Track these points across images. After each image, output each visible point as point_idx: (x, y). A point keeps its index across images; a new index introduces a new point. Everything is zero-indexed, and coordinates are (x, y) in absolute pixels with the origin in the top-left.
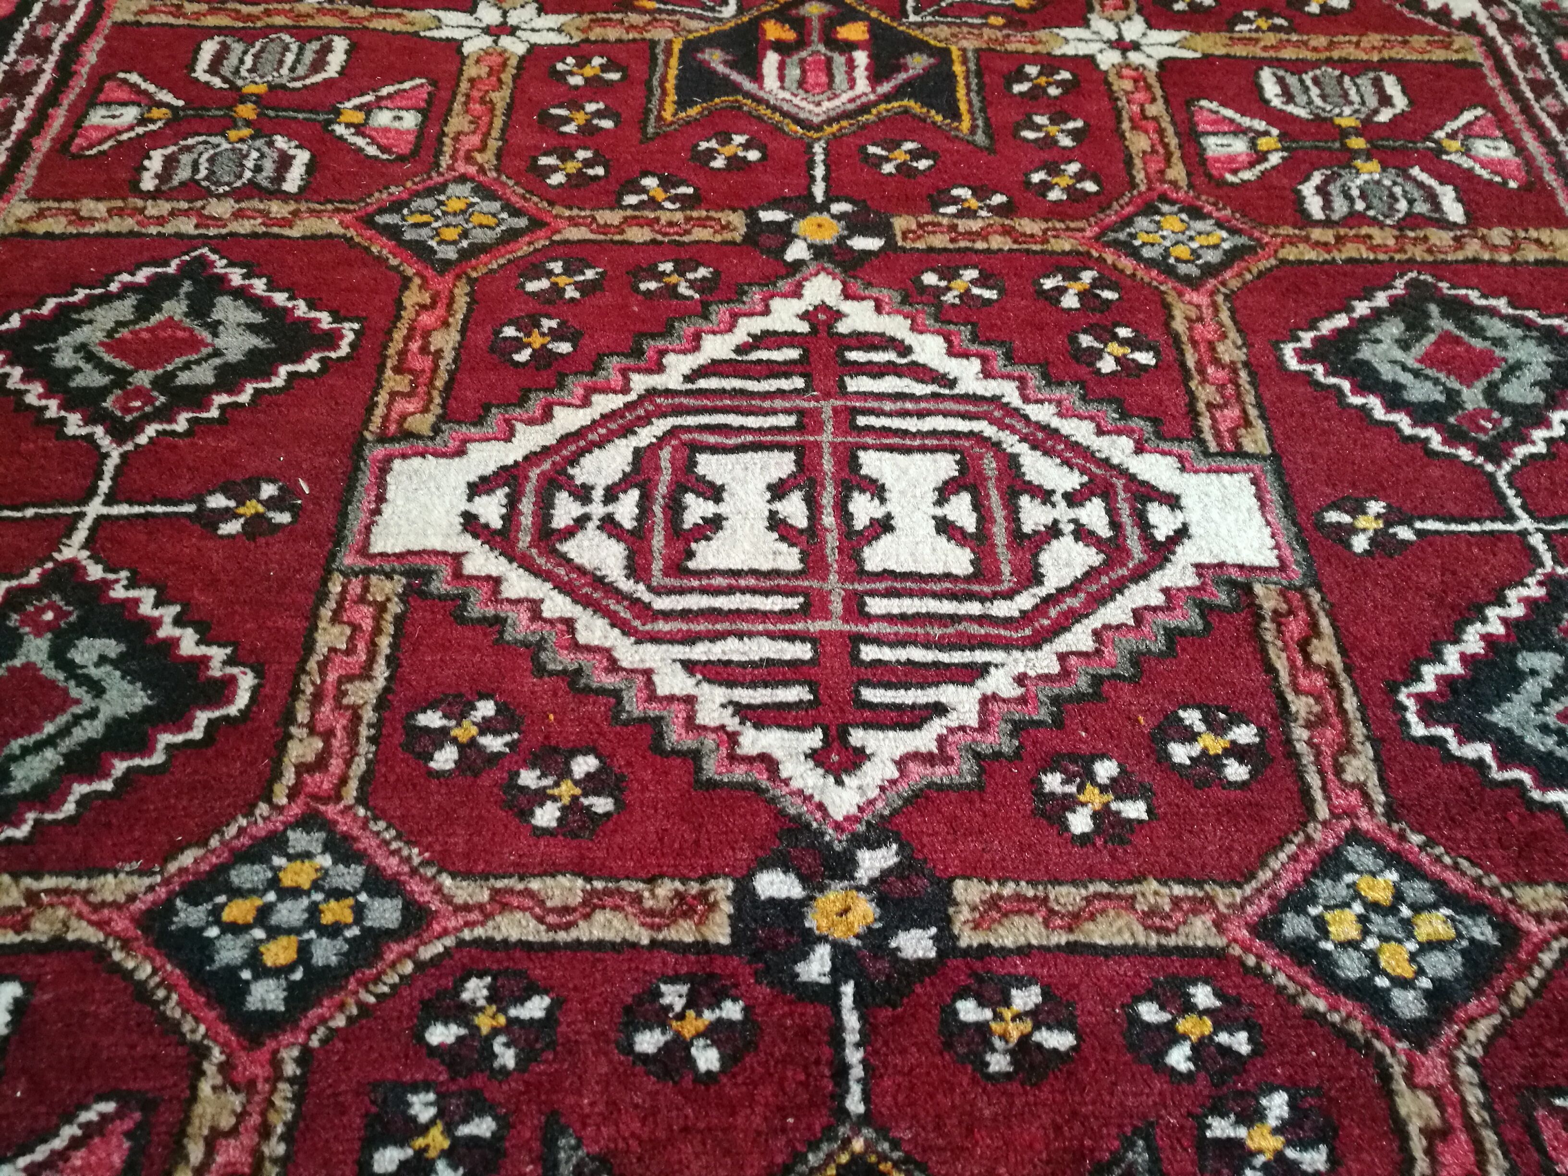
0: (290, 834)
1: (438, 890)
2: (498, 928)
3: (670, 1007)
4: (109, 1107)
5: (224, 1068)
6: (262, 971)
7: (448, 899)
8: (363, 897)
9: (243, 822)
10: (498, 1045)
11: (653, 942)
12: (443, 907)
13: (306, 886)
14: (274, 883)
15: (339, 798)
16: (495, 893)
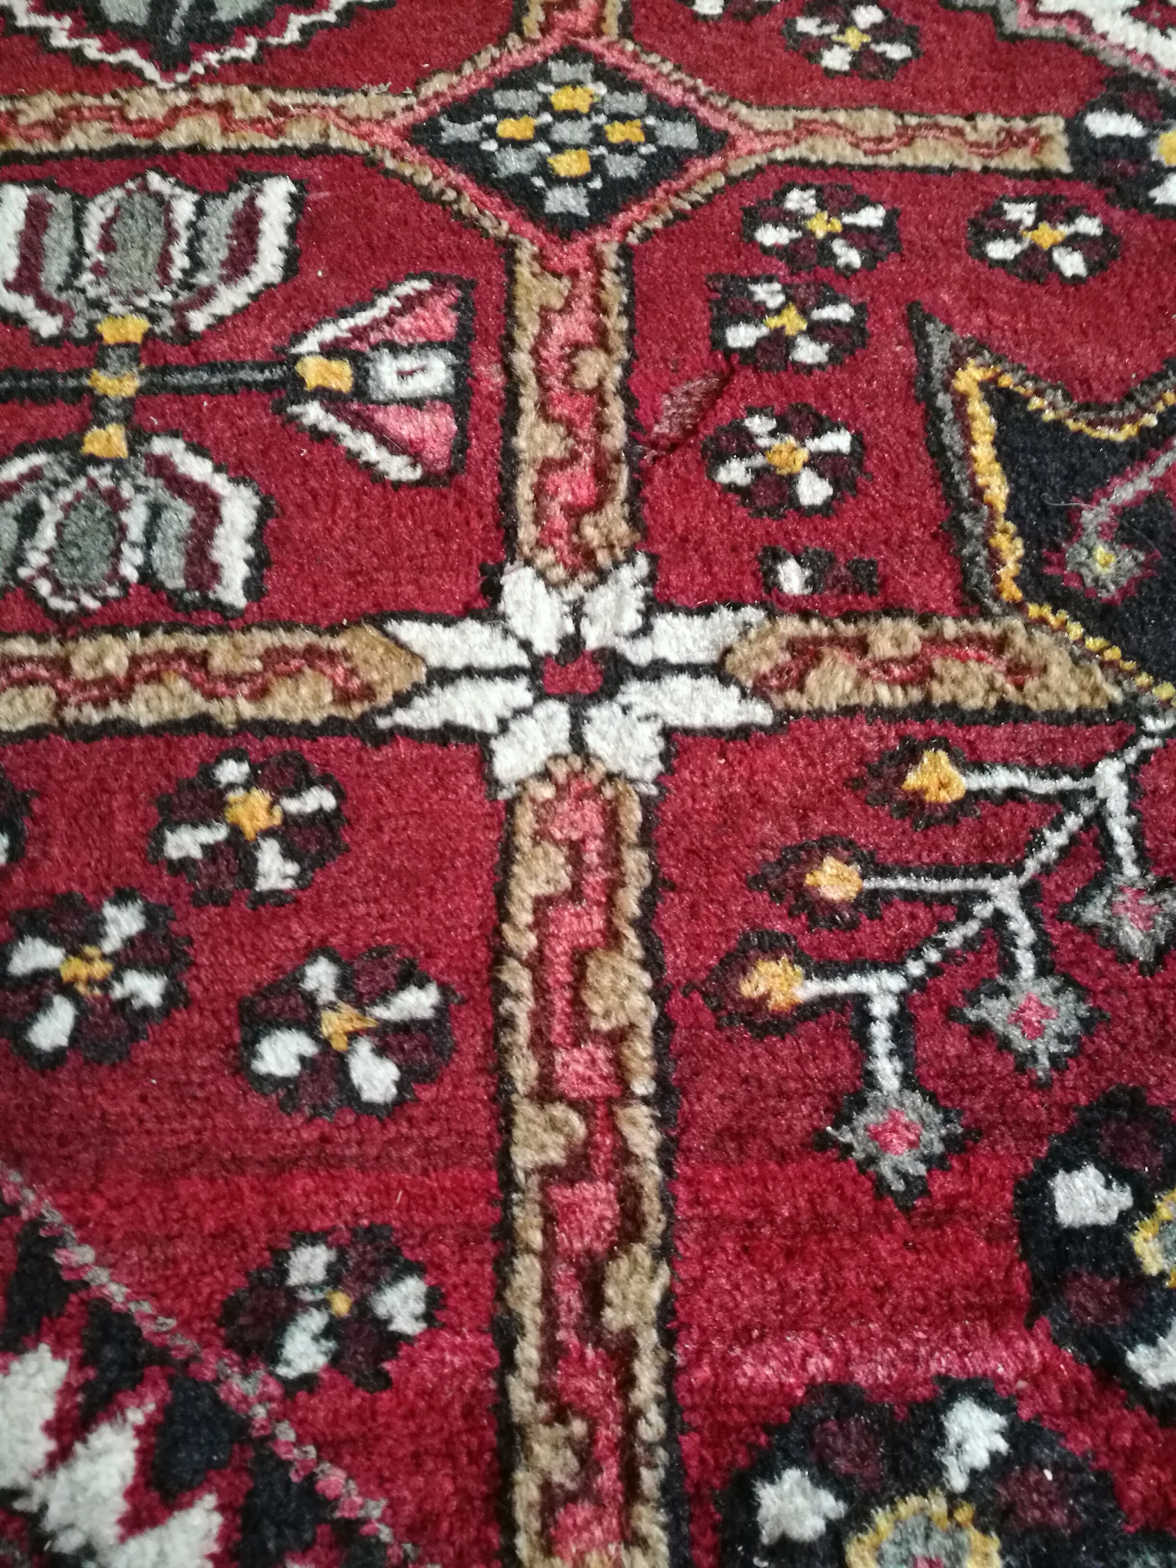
0: (552, 65)
1: (733, 117)
2: (812, 149)
3: (1020, 222)
4: (425, 285)
5: (541, 258)
6: (555, 180)
7: (749, 127)
8: (651, 121)
9: (496, 53)
10: (838, 246)
11: (986, 169)
12: (741, 131)
13: (584, 108)
14: (546, 105)
15: (599, 34)
16: (798, 122)
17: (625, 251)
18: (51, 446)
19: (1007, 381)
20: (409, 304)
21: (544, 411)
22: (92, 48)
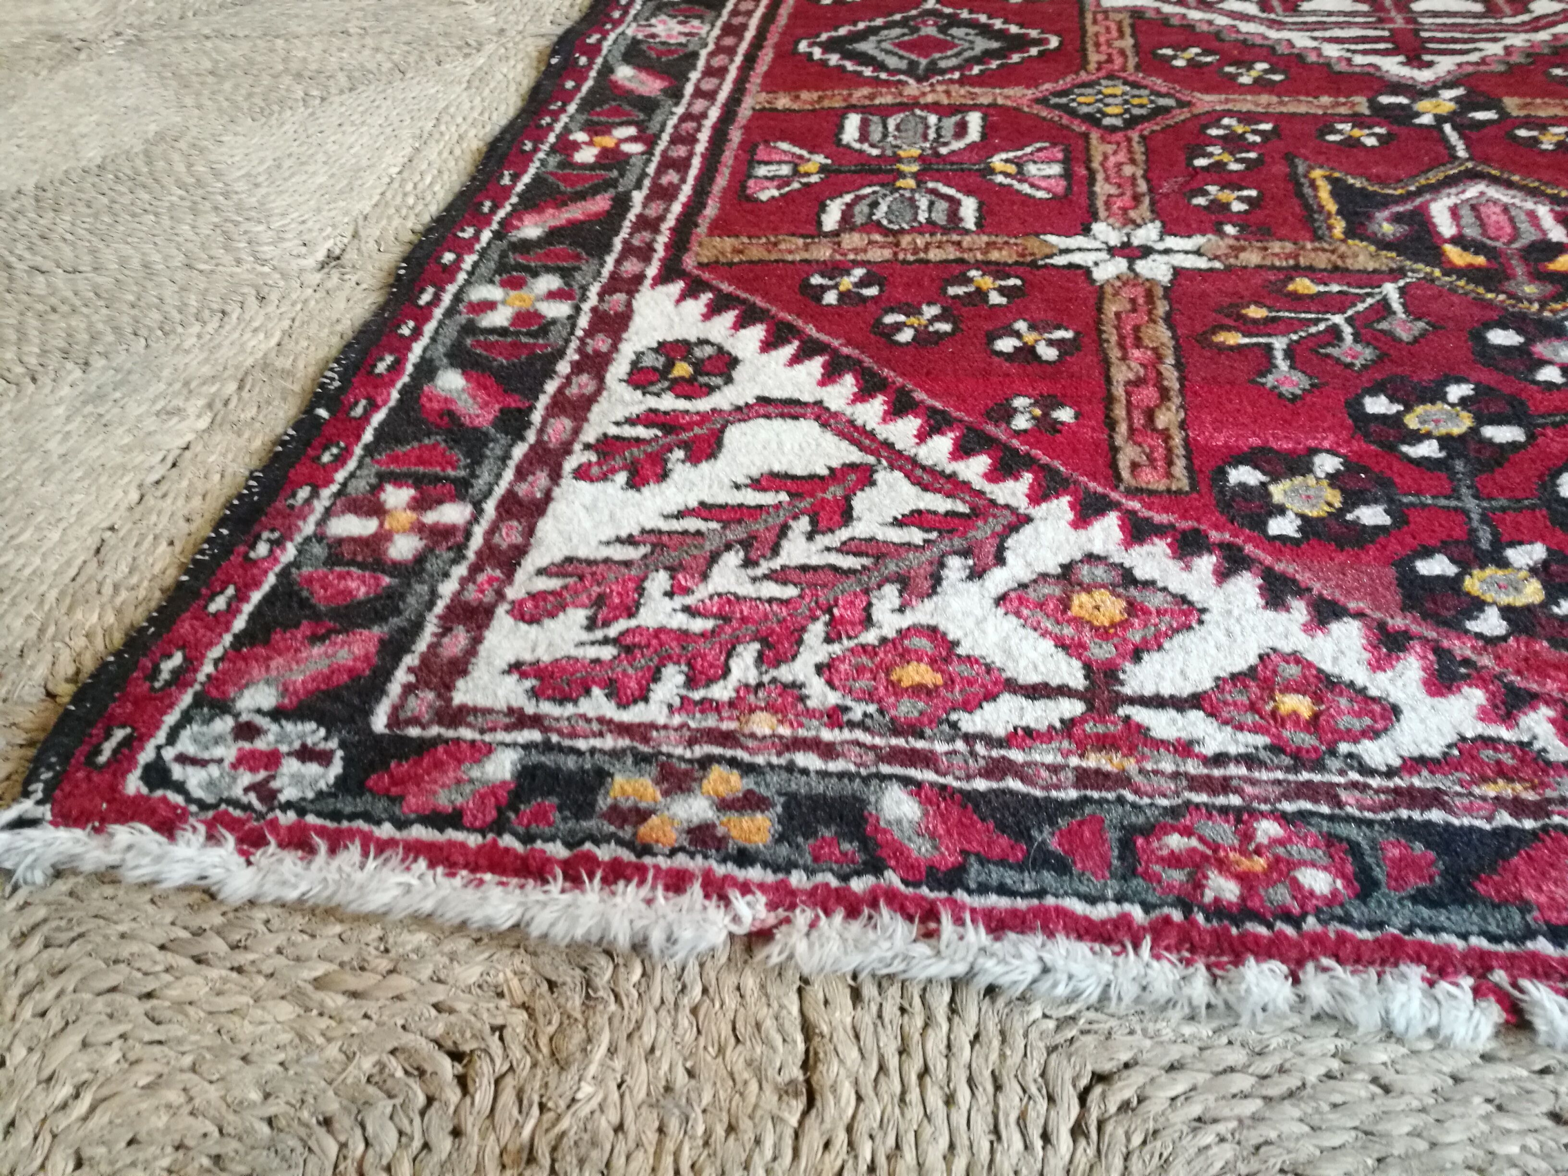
0: (1102, 81)
1: (1193, 97)
2: (1234, 106)
3: (1343, 129)
4: (1047, 144)
5: (1101, 138)
7: (1201, 100)
8: (1152, 98)
9: (1074, 77)
10: (1249, 135)
11: (1325, 113)
12: (1198, 101)
13: (1119, 94)
14: (1100, 93)
15: (1125, 71)
16: (1227, 98)
17: (1142, 137)
18: (882, 185)
19: (1337, 175)
20: (1040, 150)
21: (1107, 179)
22: (883, 76)
